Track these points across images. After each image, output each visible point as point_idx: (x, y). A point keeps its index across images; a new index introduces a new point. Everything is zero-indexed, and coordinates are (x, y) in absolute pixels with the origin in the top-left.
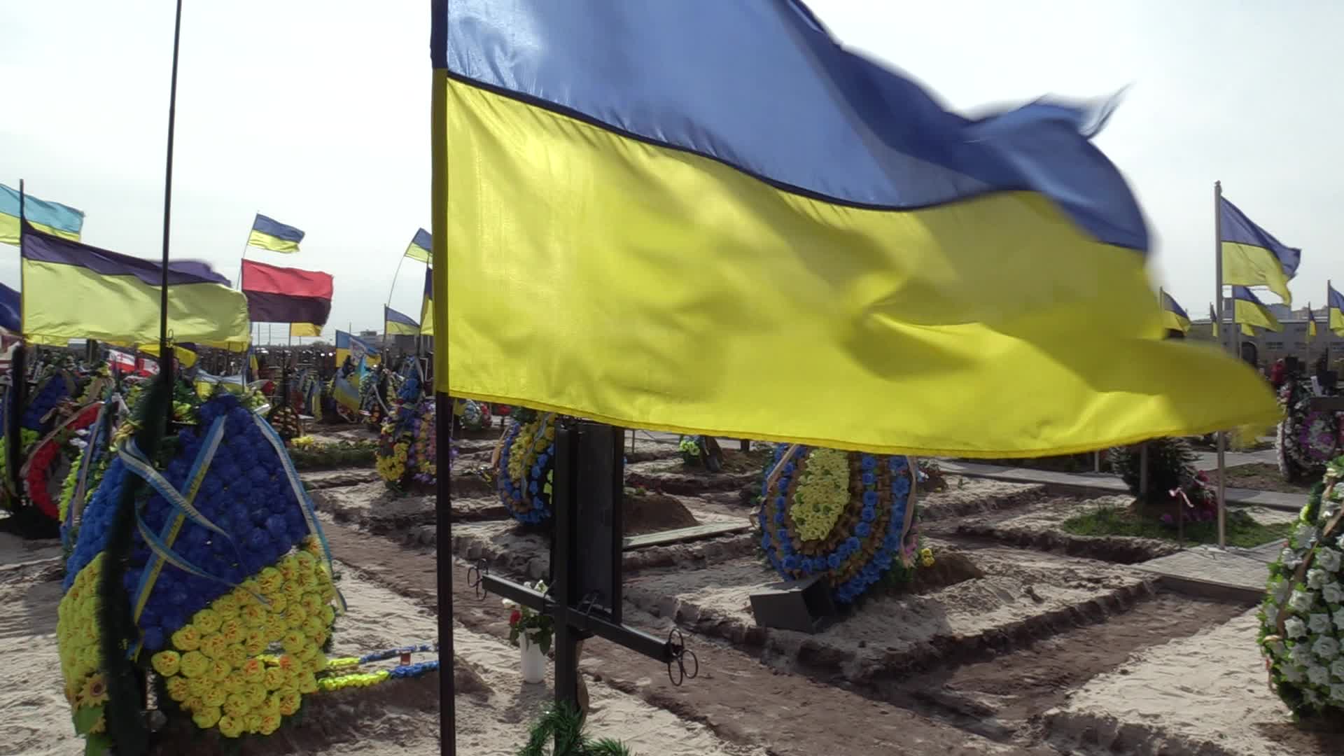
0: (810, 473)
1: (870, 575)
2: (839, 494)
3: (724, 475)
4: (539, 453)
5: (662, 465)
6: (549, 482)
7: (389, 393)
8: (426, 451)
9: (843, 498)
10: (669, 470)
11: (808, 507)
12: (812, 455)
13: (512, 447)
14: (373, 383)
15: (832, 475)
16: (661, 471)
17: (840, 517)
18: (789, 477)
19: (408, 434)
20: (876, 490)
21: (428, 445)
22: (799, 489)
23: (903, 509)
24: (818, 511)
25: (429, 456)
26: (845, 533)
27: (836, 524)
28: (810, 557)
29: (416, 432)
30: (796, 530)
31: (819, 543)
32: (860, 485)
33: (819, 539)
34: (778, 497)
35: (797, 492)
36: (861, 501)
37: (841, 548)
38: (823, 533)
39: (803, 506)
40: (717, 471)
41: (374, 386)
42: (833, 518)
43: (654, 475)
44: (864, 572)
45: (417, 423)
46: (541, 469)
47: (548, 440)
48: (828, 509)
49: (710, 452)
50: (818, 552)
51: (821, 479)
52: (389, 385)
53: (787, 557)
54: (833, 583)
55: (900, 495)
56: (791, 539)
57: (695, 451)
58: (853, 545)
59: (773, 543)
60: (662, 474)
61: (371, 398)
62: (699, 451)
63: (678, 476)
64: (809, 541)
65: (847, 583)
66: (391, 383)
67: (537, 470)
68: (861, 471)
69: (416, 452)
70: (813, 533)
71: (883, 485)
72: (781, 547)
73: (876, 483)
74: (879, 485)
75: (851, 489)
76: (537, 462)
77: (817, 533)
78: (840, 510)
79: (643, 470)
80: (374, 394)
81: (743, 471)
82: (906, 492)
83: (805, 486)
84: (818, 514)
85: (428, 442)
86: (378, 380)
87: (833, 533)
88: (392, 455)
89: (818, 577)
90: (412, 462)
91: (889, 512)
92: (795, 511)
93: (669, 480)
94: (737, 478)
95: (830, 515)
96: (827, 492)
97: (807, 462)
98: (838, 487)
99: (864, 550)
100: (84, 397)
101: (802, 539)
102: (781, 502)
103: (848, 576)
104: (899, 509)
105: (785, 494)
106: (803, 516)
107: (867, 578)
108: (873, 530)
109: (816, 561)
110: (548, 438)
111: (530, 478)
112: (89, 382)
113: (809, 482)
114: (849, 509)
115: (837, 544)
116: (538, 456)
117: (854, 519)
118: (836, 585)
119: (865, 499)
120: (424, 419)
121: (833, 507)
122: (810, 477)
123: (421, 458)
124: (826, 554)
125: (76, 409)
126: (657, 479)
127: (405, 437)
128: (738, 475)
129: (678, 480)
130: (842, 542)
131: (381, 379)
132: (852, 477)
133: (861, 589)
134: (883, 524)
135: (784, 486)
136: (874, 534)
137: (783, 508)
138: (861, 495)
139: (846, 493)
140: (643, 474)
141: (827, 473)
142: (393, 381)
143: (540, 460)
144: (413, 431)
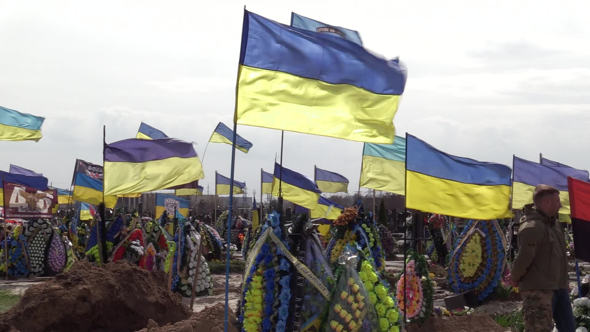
0: (467, 252)
1: (490, 289)
2: (478, 259)
9: (479, 260)
11: (467, 264)
12: (468, 245)
15: (475, 252)
17: (478, 268)
18: (459, 254)
20: (492, 257)
22: (463, 258)
23: (501, 264)
24: (470, 266)
26: (480, 274)
27: (477, 271)
28: (467, 283)
30: (462, 274)
31: (470, 278)
32: (486, 256)
33: (471, 276)
34: (455, 262)
35: (462, 259)
36: (486, 261)
37: (479, 279)
38: (472, 274)
39: (465, 265)
42: (476, 268)
44: (488, 288)
48: (474, 265)
50: (470, 281)
51: (471, 254)
53: (459, 284)
54: (476, 294)
55: (500, 259)
56: (460, 277)
58: (483, 278)
59: (454, 280)
64: (466, 278)
65: (481, 293)
68: (487, 250)
70: (468, 274)
71: (494, 255)
72: (456, 281)
73: (492, 254)
74: (493, 256)
75: (483, 257)
77: (470, 274)
78: (478, 265)
82: (503, 258)
83: (465, 257)
84: (470, 267)
87: (476, 274)
89: (470, 290)
91: (496, 265)
92: (461, 266)
95: (474, 267)
96: (473, 259)
97: (466, 247)
98: (477, 256)
99: (487, 280)
100: (130, 227)
101: (464, 276)
102: (456, 264)
103: (481, 290)
104: (500, 264)
105: (458, 261)
106: (465, 268)
107: (488, 291)
108: (490, 272)
109: (470, 285)
112: (131, 220)
113: (467, 255)
114: (481, 264)
115: (477, 278)
117: (483, 268)
118: (477, 294)
119: (487, 260)
121: (476, 264)
122: (468, 253)
124: (473, 282)
125: (129, 232)
130: (479, 277)
132: (483, 253)
133: (486, 295)
134: (494, 270)
135: (457, 258)
136: (491, 273)
137: (457, 266)
138: (486, 259)
139: (480, 258)
141: (473, 251)
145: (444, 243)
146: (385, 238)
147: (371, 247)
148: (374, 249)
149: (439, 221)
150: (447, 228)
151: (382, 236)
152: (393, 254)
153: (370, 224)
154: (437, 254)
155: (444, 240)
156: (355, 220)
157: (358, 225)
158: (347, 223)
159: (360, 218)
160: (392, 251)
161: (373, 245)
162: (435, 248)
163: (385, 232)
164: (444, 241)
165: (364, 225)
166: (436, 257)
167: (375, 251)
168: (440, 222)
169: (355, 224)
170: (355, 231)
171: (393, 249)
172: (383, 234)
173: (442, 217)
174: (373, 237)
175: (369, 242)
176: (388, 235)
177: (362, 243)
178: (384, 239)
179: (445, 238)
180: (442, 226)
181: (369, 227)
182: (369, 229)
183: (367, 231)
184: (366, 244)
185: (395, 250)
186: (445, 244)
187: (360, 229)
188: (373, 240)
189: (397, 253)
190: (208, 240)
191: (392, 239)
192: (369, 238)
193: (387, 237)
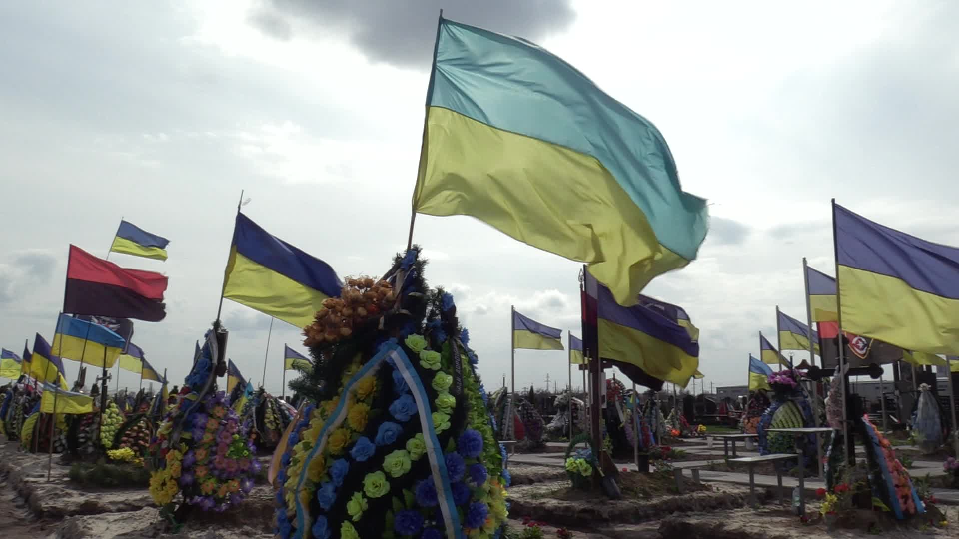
3: (627, 502)
4: (334, 457)
5: (543, 489)
6: (350, 518)
7: (267, 415)
8: (211, 462)
10: (553, 494)
13: (295, 447)
14: (253, 405)
16: (543, 496)
19: (187, 435)
21: (215, 453)
25: (215, 468)
29: (198, 433)
40: (616, 497)
41: (254, 409)
43: (535, 502)
45: (201, 420)
46: (336, 490)
47: (354, 431)
49: (604, 473)
52: (268, 407)
57: (586, 470)
60: (543, 500)
61: (249, 420)
62: (590, 470)
63: (566, 503)
66: (270, 406)
67: (328, 491)
69: (195, 463)
76: (329, 475)
79: (519, 495)
80: (251, 416)
81: (648, 496)
85: (214, 449)
86: (259, 402)
88: (165, 466)
90: (188, 478)
93: (556, 508)
94: (643, 506)
110: (353, 425)
111: (314, 507)
116: (331, 462)
120: (211, 416)
123: (201, 472)
126: (541, 507)
127: (183, 440)
128: (643, 502)
129: (567, 509)
131: (261, 402)
140: (522, 501)
142: (272, 404)
143: (334, 471)
144: (193, 432)
145: (621, 426)
146: (530, 419)
147: (438, 431)
148: (451, 442)
149: (613, 391)
150: (625, 401)
151: (525, 416)
152: (542, 442)
153: (442, 336)
154: (611, 443)
155: (621, 421)
156: (382, 320)
157: (393, 340)
158: (346, 331)
159: (404, 311)
160: (540, 438)
161: (446, 425)
162: (608, 434)
163: (529, 412)
164: (621, 423)
165: (415, 341)
166: (609, 448)
167: (457, 449)
168: (613, 393)
169: (383, 336)
170: (374, 364)
171: (541, 435)
172: (528, 413)
173: (617, 385)
174: (452, 391)
175: (434, 408)
176: (534, 415)
177: (398, 416)
178: (529, 421)
179: (623, 418)
180: (617, 399)
181: (438, 349)
182: (436, 356)
183: (424, 364)
184: (416, 417)
185: (544, 436)
186: (623, 427)
187: (396, 356)
188: (452, 400)
189: (547, 441)
190: (277, 422)
191: (540, 420)
192: (432, 395)
193: (532, 417)
